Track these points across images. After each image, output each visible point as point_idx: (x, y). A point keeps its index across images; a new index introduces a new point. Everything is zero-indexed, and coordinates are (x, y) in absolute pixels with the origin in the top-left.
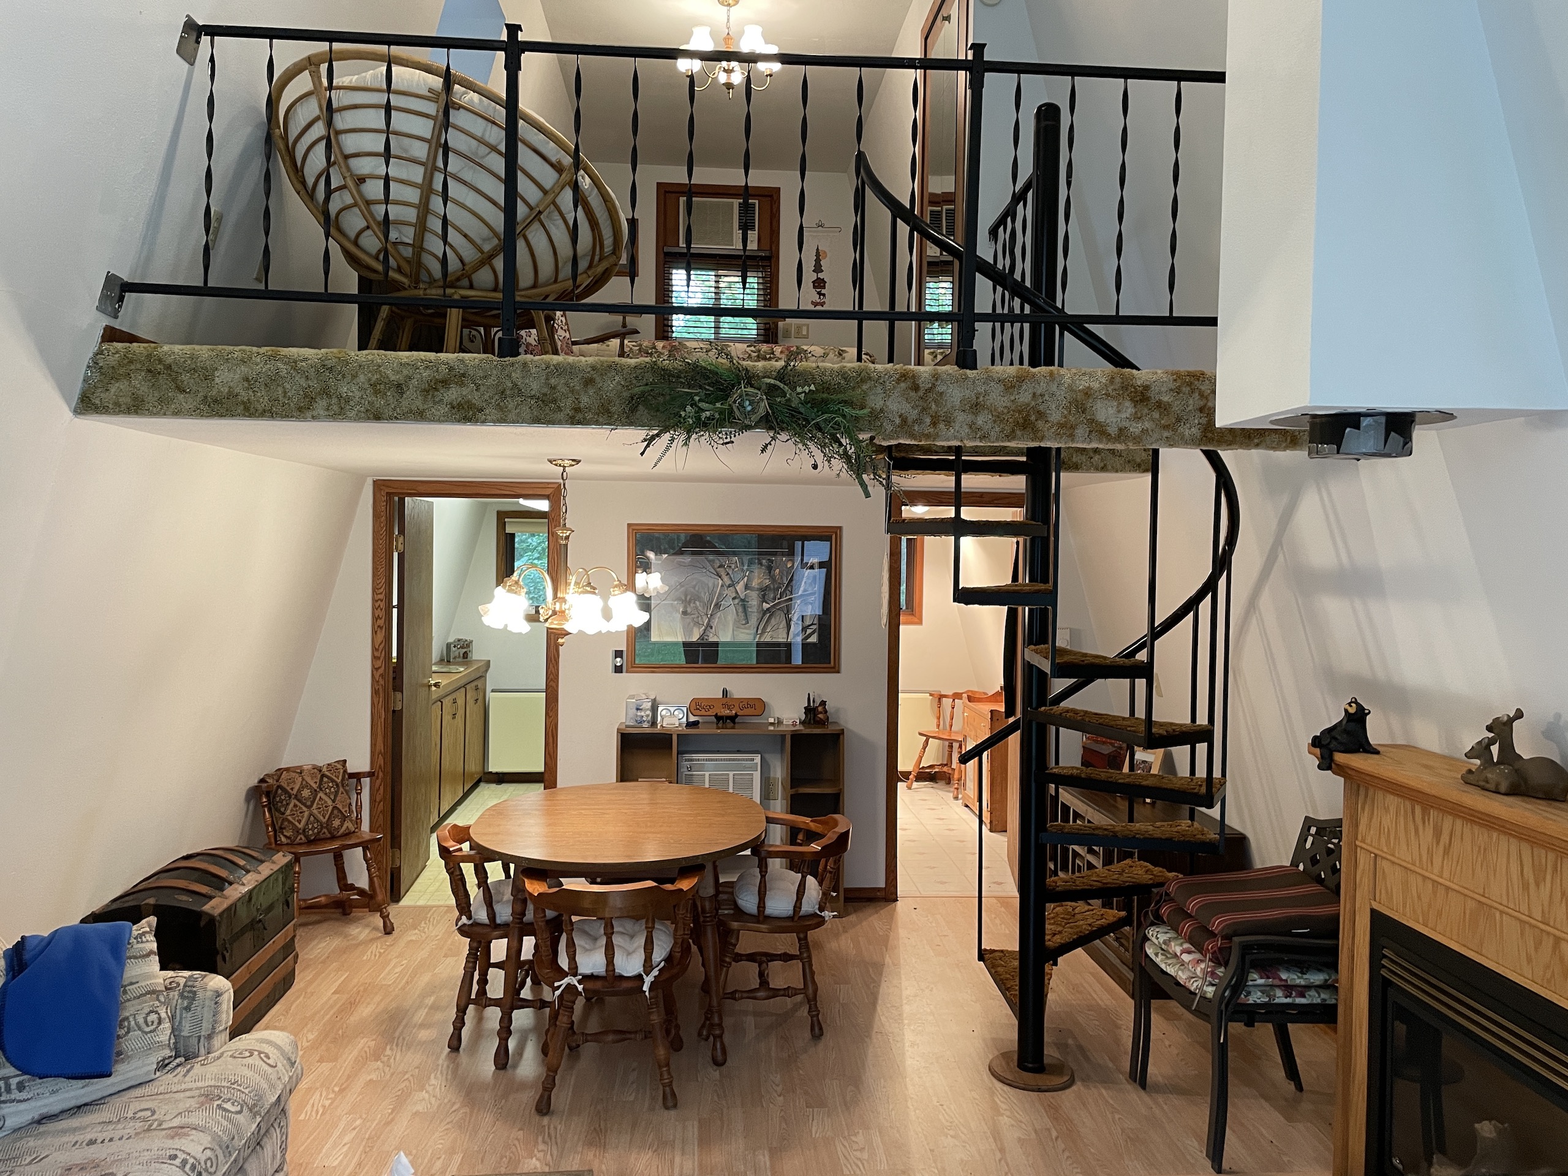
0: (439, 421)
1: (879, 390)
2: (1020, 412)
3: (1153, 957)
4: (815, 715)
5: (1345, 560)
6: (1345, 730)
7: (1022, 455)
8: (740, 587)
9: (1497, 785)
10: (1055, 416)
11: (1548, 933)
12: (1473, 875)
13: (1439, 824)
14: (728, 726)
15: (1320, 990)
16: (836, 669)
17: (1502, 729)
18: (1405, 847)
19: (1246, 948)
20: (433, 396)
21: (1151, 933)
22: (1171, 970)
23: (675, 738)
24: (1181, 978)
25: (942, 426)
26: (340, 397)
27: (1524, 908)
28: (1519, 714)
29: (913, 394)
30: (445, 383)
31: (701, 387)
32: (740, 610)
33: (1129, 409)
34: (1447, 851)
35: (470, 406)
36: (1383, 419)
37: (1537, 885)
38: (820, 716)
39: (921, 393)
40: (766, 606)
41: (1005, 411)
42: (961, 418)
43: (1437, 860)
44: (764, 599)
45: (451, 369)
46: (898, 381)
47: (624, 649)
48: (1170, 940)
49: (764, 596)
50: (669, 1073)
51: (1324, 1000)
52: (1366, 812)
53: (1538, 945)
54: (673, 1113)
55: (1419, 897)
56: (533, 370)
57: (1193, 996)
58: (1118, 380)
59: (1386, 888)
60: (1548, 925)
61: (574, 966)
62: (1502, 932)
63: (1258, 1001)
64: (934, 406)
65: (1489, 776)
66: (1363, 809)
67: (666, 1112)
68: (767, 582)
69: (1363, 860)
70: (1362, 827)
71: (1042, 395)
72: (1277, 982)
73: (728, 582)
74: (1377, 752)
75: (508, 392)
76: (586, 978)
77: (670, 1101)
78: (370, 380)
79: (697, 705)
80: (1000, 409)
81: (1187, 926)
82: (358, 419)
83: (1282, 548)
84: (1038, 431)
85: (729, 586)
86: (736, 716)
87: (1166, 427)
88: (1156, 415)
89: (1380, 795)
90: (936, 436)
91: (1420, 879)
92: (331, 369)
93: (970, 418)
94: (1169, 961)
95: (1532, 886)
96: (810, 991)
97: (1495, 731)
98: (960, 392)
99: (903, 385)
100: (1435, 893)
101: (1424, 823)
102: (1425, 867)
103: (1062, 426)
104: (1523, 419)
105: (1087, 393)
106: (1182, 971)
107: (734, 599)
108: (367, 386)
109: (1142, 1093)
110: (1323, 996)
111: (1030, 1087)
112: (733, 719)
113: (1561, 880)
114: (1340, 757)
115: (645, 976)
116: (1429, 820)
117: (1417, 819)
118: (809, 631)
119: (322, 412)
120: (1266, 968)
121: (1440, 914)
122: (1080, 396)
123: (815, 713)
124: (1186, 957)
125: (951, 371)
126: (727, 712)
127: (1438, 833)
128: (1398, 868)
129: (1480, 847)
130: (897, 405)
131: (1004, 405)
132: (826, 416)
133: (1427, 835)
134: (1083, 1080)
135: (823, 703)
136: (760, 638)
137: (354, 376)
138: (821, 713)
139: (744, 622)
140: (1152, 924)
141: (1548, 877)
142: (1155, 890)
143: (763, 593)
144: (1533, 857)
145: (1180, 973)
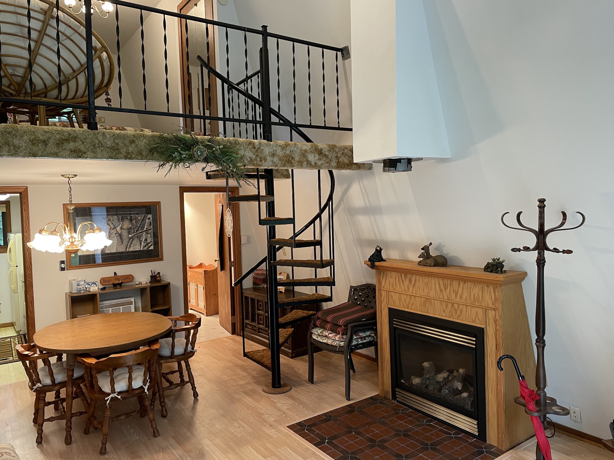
0: (65, 157)
1: (242, 148)
2: (287, 157)
3: (316, 339)
4: (156, 278)
5: (368, 204)
6: (376, 255)
7: (263, 172)
8: (118, 229)
9: (430, 264)
10: (297, 159)
11: (450, 302)
12: (424, 291)
13: (411, 278)
14: (118, 288)
15: (368, 337)
16: (162, 259)
17: (426, 249)
18: (399, 287)
19: (352, 328)
20: (62, 146)
21: (314, 331)
22: (325, 341)
23: (98, 295)
24: (329, 342)
25: (263, 161)
26: (14, 146)
27: (441, 297)
28: (431, 244)
29: (253, 150)
30: (67, 140)
31: (178, 145)
32: (119, 238)
33: (317, 157)
34: (414, 286)
35: (80, 151)
36: (406, 160)
37: (445, 290)
38: (158, 278)
39: (256, 149)
40: (130, 236)
41: (282, 157)
42: (269, 158)
43: (411, 289)
44: (129, 233)
45: (70, 134)
46: (248, 145)
47: (65, 260)
48: (322, 331)
49: (129, 232)
50: (155, 423)
51: (370, 340)
52: (384, 279)
53: (446, 306)
54: (159, 438)
55: (405, 301)
56: (108, 136)
57: (336, 347)
58: (314, 147)
59: (393, 301)
60: (450, 300)
61: (113, 390)
62: (434, 305)
63: (355, 344)
64: (260, 154)
65: (427, 262)
66: (383, 278)
67: (156, 439)
68: (130, 226)
69: (383, 293)
70: (383, 283)
71: (293, 151)
72: (359, 337)
73: (113, 227)
74: (385, 261)
75: (97, 145)
76: (119, 393)
77: (156, 434)
78: (30, 138)
79: (103, 281)
80: (281, 156)
81: (329, 326)
82: (24, 156)
83: (343, 202)
84: (292, 163)
85: (113, 229)
86: (122, 283)
87: (328, 163)
88: (324, 158)
89: (389, 273)
90: (261, 165)
91: (405, 295)
92: (9, 133)
93: (272, 159)
94: (323, 338)
95: (444, 290)
96: (192, 381)
97: (425, 249)
98: (268, 150)
99: (250, 146)
100: (411, 298)
101: (405, 278)
102: (406, 291)
103: (299, 162)
104: (434, 160)
105: (306, 151)
106: (329, 340)
107: (116, 234)
108: (28, 141)
109: (313, 385)
110: (370, 338)
111: (280, 393)
112: (120, 284)
113: (453, 287)
114: (377, 264)
115: (144, 387)
116: (407, 278)
117: (403, 278)
118: (149, 245)
119: (5, 153)
120: (356, 333)
121: (413, 304)
122: (303, 152)
123: (155, 278)
124: (330, 335)
125: (265, 142)
126: (117, 282)
127: (410, 281)
128: (397, 294)
129: (425, 283)
130: (249, 154)
131: (282, 154)
132: (227, 157)
133: (407, 282)
134: (294, 386)
135: (159, 273)
136: (128, 249)
137: (22, 137)
138: (158, 277)
139: (121, 243)
140: (313, 328)
141: (449, 287)
142: (313, 317)
143: (129, 231)
144: (443, 282)
145: (328, 341)
